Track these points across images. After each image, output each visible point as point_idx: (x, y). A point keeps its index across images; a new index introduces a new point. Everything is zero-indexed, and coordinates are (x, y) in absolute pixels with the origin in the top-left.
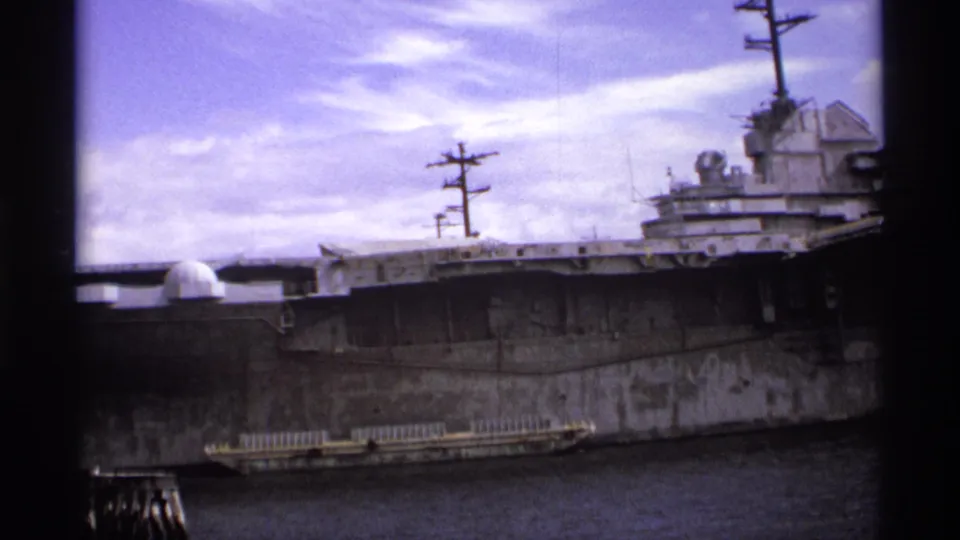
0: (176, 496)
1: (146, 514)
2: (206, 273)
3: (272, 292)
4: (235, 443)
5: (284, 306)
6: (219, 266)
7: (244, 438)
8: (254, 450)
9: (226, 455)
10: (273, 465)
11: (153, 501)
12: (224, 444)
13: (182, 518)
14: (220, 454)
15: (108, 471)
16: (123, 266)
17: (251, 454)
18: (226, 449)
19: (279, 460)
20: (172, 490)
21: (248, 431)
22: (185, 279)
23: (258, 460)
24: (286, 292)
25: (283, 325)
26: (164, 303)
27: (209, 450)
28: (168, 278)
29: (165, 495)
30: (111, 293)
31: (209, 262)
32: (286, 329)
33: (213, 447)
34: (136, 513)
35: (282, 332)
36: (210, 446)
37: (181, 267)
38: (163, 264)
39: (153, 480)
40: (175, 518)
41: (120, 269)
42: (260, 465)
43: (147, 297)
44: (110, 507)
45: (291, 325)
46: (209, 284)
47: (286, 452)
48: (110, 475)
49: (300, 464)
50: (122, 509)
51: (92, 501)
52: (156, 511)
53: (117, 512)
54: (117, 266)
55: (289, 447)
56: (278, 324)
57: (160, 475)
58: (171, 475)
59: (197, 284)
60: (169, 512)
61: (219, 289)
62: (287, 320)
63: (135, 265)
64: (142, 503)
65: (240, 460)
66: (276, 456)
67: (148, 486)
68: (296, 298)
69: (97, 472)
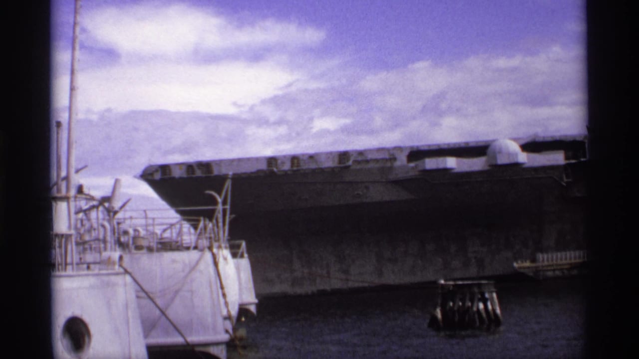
0: (495, 295)
1: (475, 309)
2: (514, 147)
3: (557, 158)
4: (534, 260)
5: (565, 167)
6: (523, 142)
7: (540, 256)
8: (546, 263)
9: (528, 268)
10: (558, 273)
11: (480, 300)
12: (526, 262)
13: (498, 311)
14: (524, 268)
15: (450, 280)
16: (459, 144)
17: (543, 266)
18: (527, 264)
19: (561, 270)
20: (491, 292)
21: (542, 251)
22: (500, 152)
23: (548, 270)
24: (567, 158)
25: (565, 180)
26: (487, 168)
27: (515, 265)
28: (489, 151)
29: (487, 295)
30: (451, 162)
31: (515, 140)
32: (567, 183)
33: (519, 262)
34: (469, 307)
35: (564, 184)
36: (517, 263)
37: (497, 143)
38: (486, 142)
39: (479, 286)
40: (494, 310)
41: (457, 146)
42: (550, 274)
43: (476, 164)
44: (451, 304)
45: (570, 180)
46: (516, 155)
47: (565, 264)
48: (451, 283)
49: (575, 272)
50: (459, 306)
51: (439, 301)
52: (481, 306)
53: (456, 308)
54: (455, 144)
55: (568, 261)
56: (562, 179)
57: (483, 282)
58: (492, 282)
59: (509, 154)
60: (490, 307)
61: (523, 158)
62: (567, 177)
63: (467, 143)
64: (472, 301)
65: (537, 271)
66: (559, 267)
67: (476, 290)
68: (573, 161)
69: (442, 282)
